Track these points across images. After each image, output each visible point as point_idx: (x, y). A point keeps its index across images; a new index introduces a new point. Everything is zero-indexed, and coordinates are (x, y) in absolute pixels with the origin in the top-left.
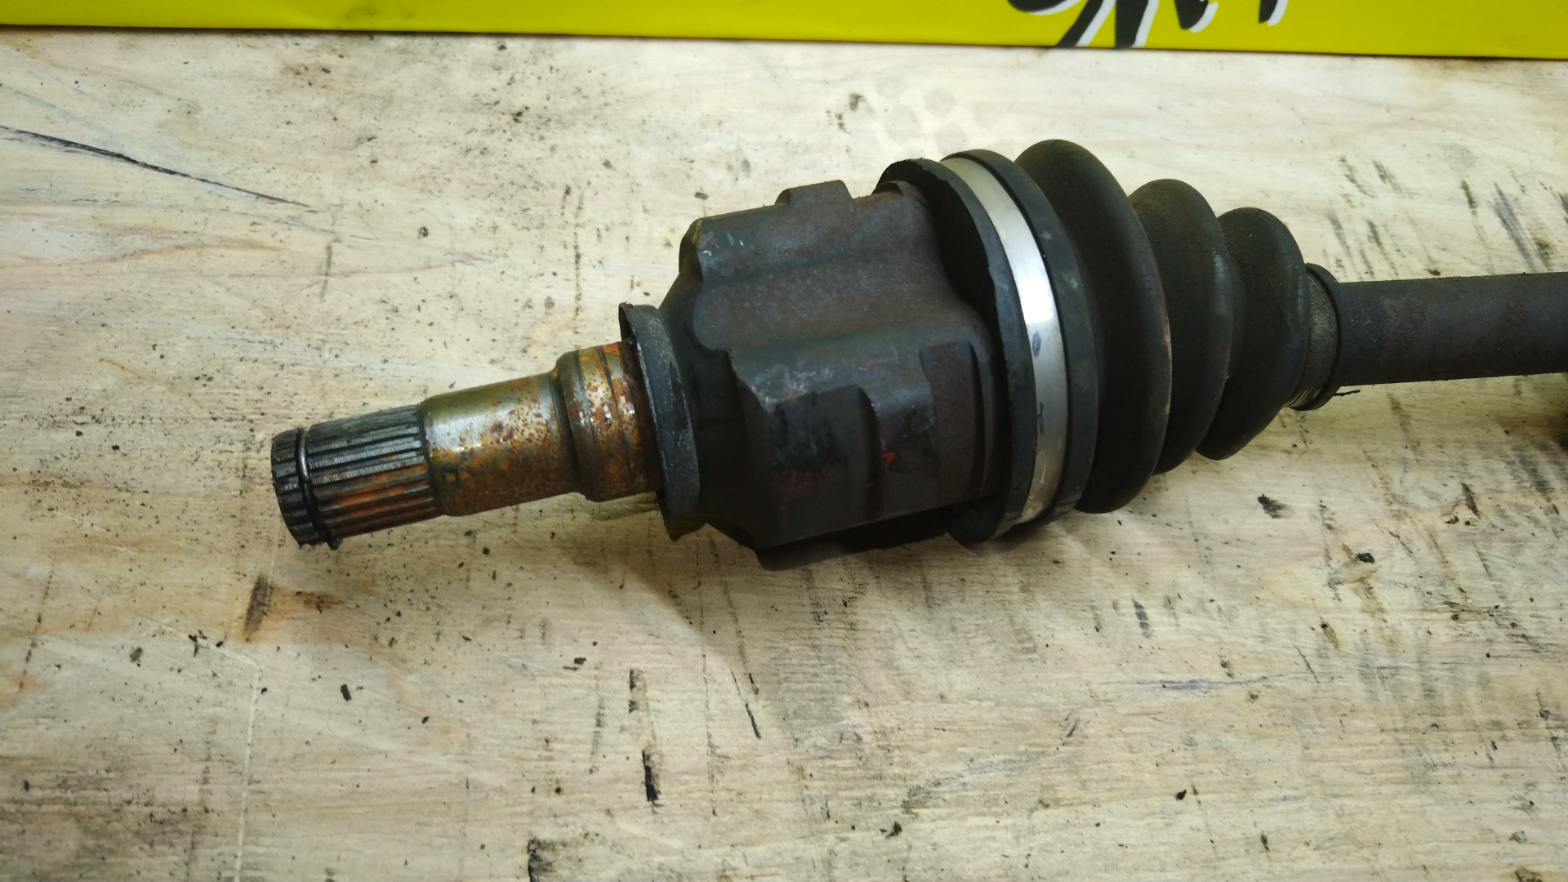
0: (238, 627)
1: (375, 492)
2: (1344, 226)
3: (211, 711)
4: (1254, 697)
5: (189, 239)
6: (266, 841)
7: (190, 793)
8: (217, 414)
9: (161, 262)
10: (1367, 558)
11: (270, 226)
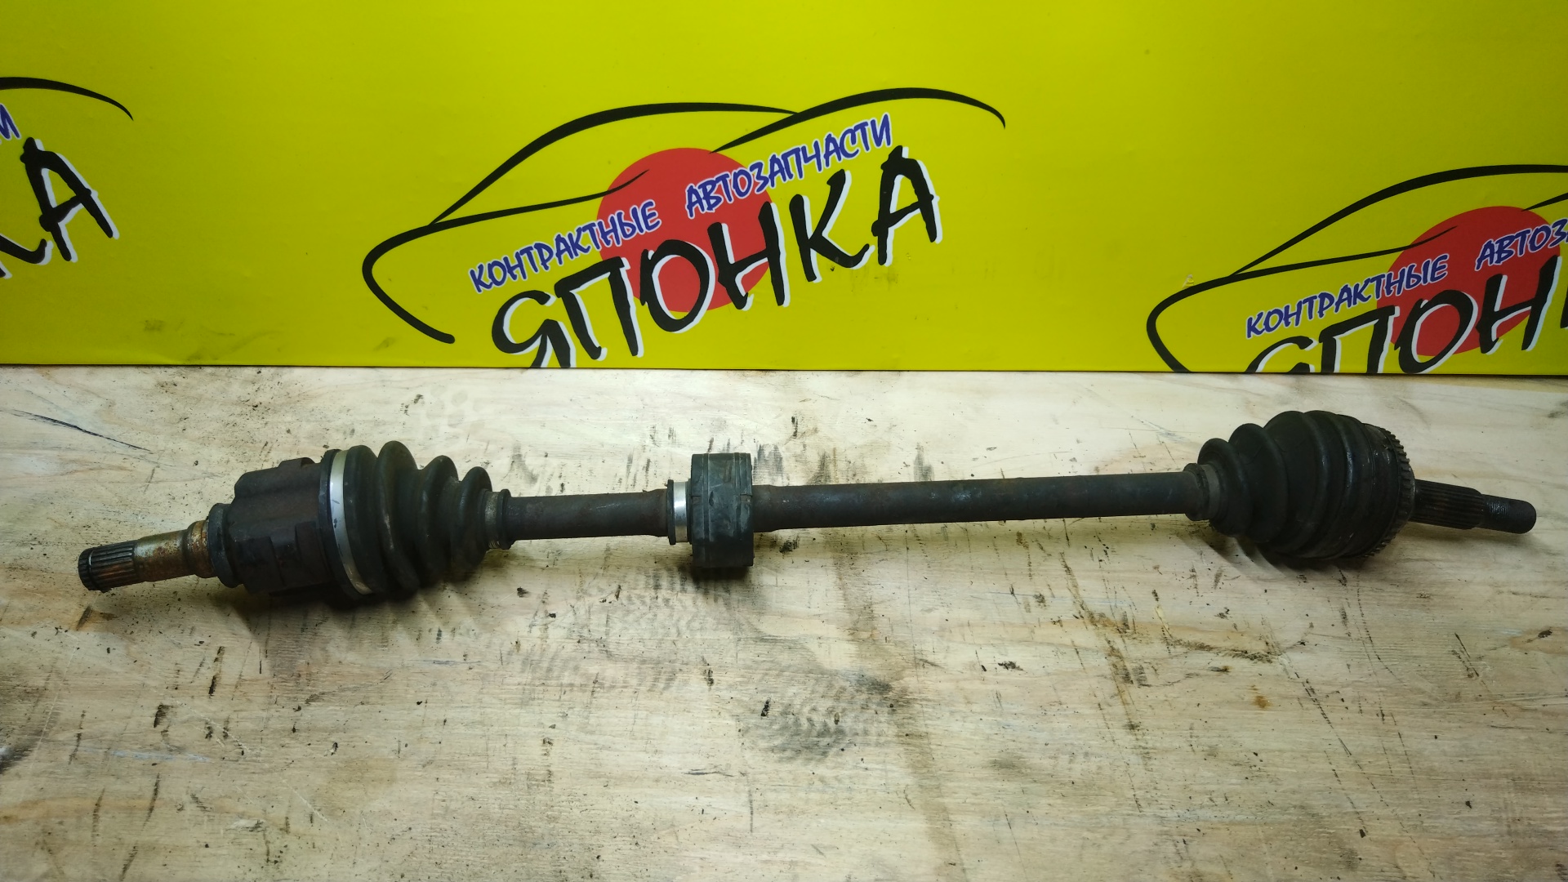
0: (75, 624)
1: (113, 571)
2: (633, 461)
3: (57, 655)
4: (470, 669)
5: (95, 466)
6: (64, 700)
7: (40, 683)
8: (89, 542)
9: (81, 476)
10: (553, 616)
11: (131, 459)
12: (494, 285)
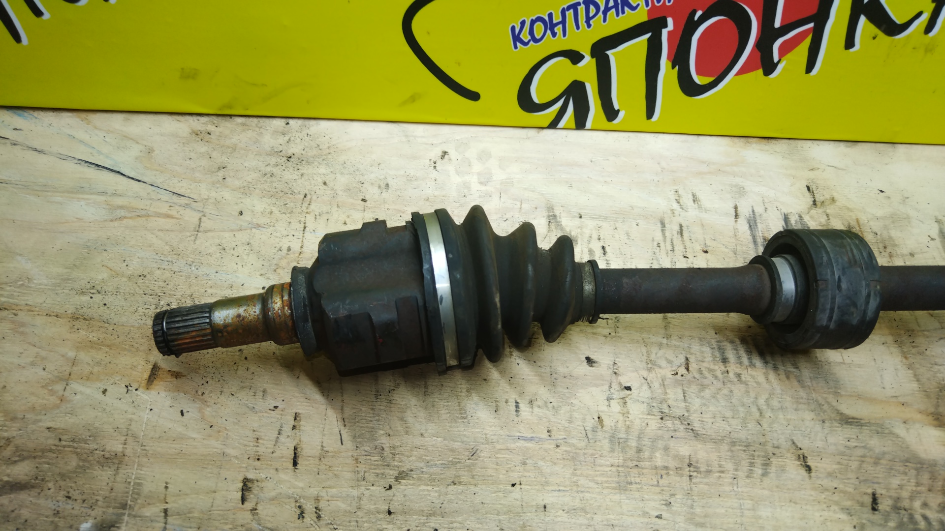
0: (144, 382)
2: (667, 226)
3: (130, 416)
4: (558, 446)
5: (143, 213)
6: (145, 469)
7: (119, 448)
8: (146, 292)
9: (130, 222)
10: (628, 388)
11: (177, 207)
12: (532, 42)
